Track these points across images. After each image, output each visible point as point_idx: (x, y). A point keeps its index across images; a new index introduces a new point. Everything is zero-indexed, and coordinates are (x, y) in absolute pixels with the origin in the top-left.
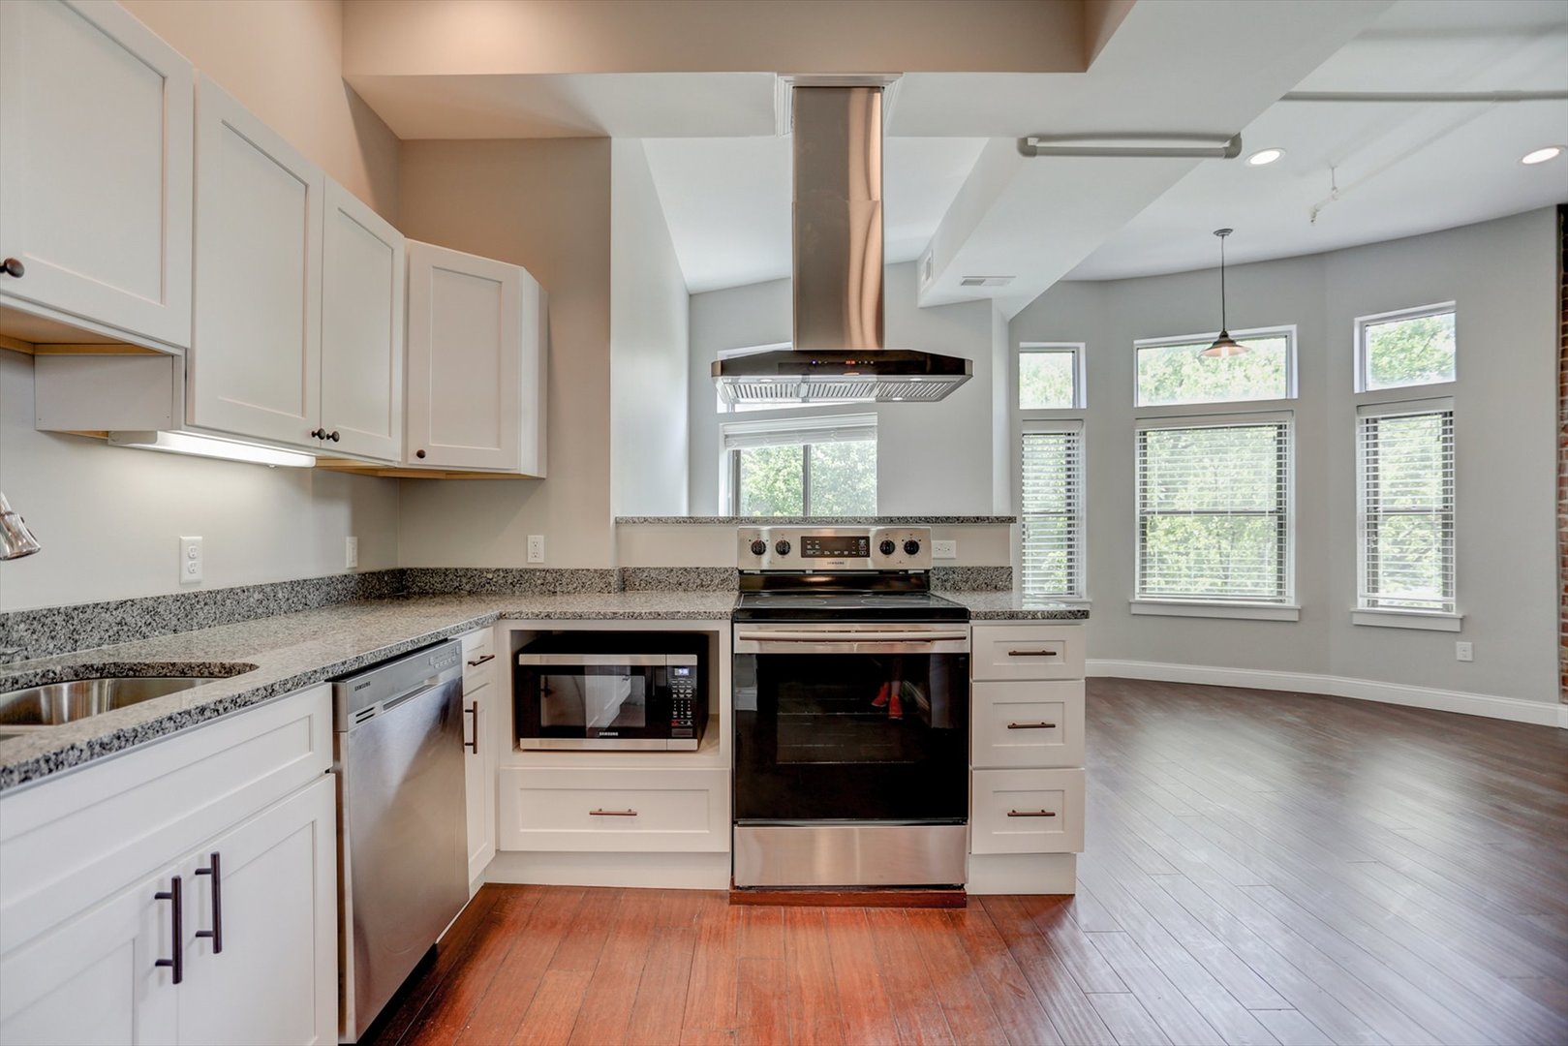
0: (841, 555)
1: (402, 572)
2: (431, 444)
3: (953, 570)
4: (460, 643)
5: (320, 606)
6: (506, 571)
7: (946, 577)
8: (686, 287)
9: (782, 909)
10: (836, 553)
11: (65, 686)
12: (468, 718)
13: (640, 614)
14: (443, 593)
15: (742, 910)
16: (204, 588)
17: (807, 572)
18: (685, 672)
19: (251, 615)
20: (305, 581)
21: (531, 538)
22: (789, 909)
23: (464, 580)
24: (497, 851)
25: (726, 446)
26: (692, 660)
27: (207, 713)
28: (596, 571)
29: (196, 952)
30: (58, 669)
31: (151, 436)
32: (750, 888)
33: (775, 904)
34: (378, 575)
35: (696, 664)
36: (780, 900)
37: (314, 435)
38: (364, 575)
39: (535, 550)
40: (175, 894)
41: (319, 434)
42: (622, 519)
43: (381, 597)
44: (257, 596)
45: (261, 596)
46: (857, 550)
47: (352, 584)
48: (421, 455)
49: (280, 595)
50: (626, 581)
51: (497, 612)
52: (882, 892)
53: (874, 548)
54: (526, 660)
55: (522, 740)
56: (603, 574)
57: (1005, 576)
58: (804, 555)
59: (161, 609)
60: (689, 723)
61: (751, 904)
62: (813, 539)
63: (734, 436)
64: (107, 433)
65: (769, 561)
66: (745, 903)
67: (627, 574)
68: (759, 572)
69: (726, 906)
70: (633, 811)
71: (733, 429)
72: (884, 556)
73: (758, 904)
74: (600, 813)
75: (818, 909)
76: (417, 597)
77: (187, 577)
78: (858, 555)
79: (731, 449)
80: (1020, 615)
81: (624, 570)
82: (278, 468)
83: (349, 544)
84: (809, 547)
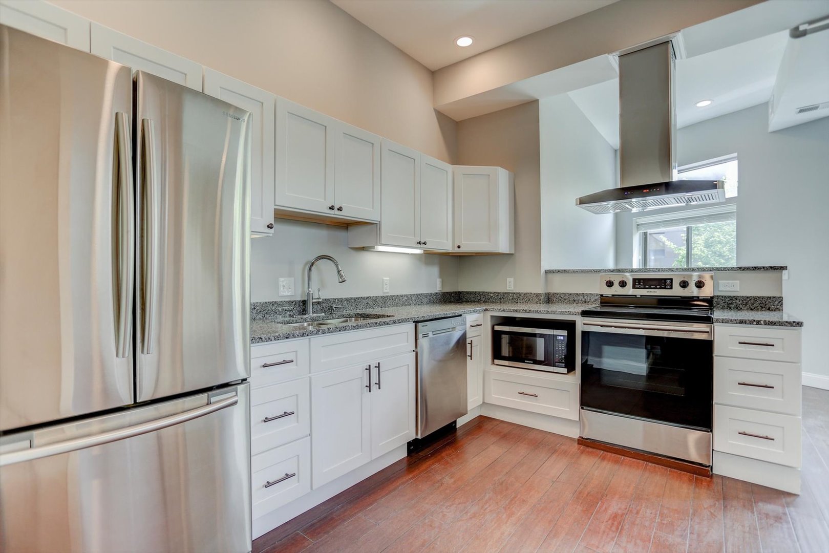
0: (656, 288)
1: (460, 293)
2: (463, 243)
3: (736, 298)
4: (465, 318)
5: (427, 304)
6: (498, 293)
7: (730, 302)
8: (612, 147)
9: (602, 452)
10: (652, 287)
11: (353, 318)
12: (468, 346)
13: (540, 311)
14: (474, 302)
15: (582, 447)
16: (390, 295)
17: (637, 296)
18: (562, 338)
19: (403, 304)
20: (422, 294)
21: (508, 279)
22: (605, 453)
23: (482, 297)
24: (483, 402)
25: (638, 230)
26: (565, 333)
27: (377, 324)
28: (534, 294)
29: (374, 387)
30: (352, 314)
31: (373, 247)
32: (588, 439)
33: (599, 449)
34: (450, 294)
35: (566, 335)
36: (602, 448)
37: (418, 243)
38: (444, 293)
39: (510, 285)
40: (369, 369)
41: (419, 243)
42: (548, 271)
43: (450, 302)
44: (405, 298)
45: (406, 299)
46: (665, 286)
47: (439, 296)
48: (459, 247)
49: (413, 298)
50: (549, 299)
51: (484, 308)
52: (656, 457)
53: (676, 284)
54: (497, 328)
55: (495, 360)
56: (538, 295)
57: (777, 303)
58: (634, 287)
59: (377, 300)
60: (563, 361)
61: (588, 446)
62: (639, 280)
63: (642, 224)
64: (364, 247)
65: (616, 290)
66: (585, 445)
67: (550, 295)
68: (611, 296)
69: (576, 444)
70: (537, 395)
71: (642, 220)
72: (682, 289)
73: (591, 447)
74: (523, 393)
75: (621, 456)
76: (465, 303)
77: (385, 291)
78: (665, 288)
79: (641, 232)
80: (748, 322)
81: (549, 294)
82: (412, 254)
83: (439, 281)
84: (637, 284)
